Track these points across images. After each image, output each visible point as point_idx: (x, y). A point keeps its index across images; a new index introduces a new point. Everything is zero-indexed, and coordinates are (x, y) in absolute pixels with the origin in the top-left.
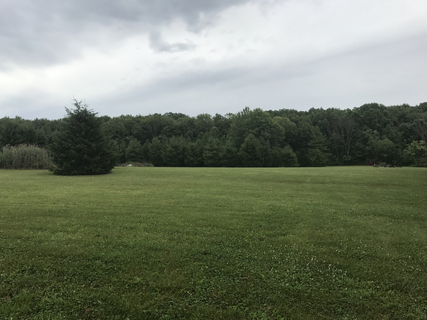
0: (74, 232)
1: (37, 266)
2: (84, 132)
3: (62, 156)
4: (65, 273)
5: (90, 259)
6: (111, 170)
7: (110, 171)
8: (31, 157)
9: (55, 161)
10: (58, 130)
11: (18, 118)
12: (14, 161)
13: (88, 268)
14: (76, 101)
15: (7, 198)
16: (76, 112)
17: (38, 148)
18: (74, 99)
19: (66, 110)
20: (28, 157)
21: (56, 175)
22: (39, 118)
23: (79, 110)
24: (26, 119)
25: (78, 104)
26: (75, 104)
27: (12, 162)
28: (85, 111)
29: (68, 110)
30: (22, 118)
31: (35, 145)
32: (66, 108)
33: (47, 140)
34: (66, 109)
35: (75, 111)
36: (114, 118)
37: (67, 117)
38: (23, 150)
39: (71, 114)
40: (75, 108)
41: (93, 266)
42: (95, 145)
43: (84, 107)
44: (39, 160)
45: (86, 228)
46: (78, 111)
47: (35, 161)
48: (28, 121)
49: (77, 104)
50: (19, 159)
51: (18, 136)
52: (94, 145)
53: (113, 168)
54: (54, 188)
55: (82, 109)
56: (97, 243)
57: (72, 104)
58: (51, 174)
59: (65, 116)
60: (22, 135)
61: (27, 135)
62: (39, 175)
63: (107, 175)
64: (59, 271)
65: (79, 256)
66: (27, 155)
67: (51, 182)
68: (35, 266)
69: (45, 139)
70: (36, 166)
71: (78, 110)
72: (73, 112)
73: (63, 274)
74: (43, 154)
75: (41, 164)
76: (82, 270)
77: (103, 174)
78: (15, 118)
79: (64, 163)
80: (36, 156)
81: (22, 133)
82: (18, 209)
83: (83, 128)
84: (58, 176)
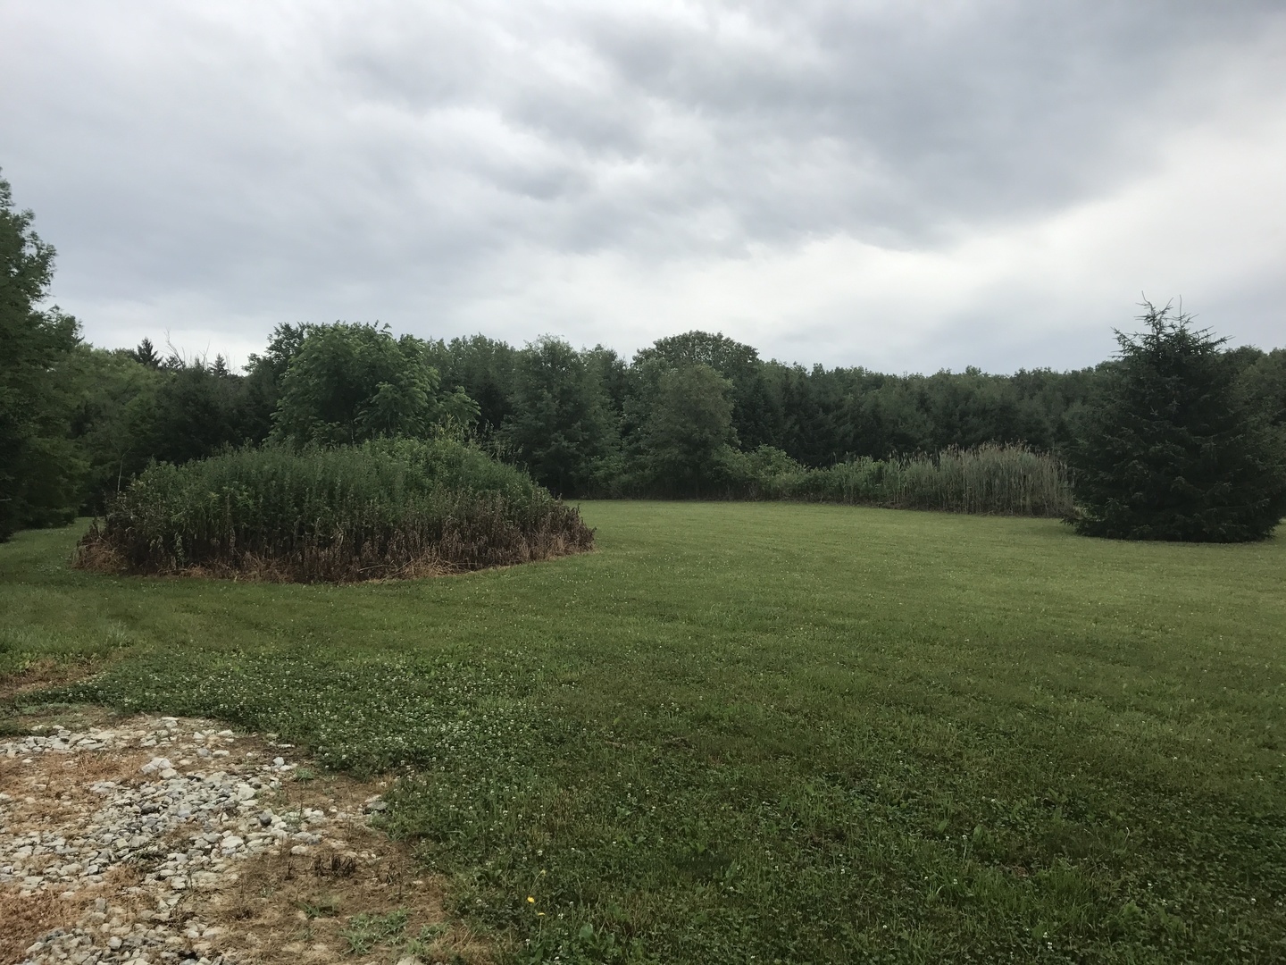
0: (1183, 719)
1: (1086, 800)
2: (1175, 402)
3: (1102, 478)
4: (1176, 842)
5: (1254, 818)
6: (1273, 530)
7: (1268, 532)
8: (1013, 480)
9: (1082, 493)
10: (1084, 402)
11: (972, 372)
12: (968, 492)
13: (1255, 848)
14: (1152, 309)
15: (964, 591)
16: (1150, 344)
17: (1032, 456)
18: (1143, 302)
19: (1119, 339)
20: (1002, 481)
21: (1086, 535)
22: (1029, 369)
23: (1160, 335)
24: (992, 373)
25: (1158, 317)
26: (1148, 317)
27: (961, 492)
28: (1181, 337)
29: (1125, 337)
30: (983, 372)
31: (1023, 447)
32: (1117, 332)
33: (1052, 430)
34: (1118, 335)
35: (1147, 338)
36: (1275, 353)
37: (1121, 359)
38: (991, 460)
39: (1133, 348)
40: (1149, 330)
41: (1270, 844)
42: (1213, 444)
43: (1177, 323)
44: (1033, 490)
45: (1223, 714)
46: (1158, 339)
47: (1023, 490)
48: (997, 379)
49: (1153, 318)
50: (981, 485)
51: (974, 421)
52: (1209, 444)
53: (1278, 523)
54: (1084, 575)
55: (1169, 331)
56: (1272, 768)
57: (1139, 318)
58: (1069, 533)
59: (1113, 357)
60: (984, 419)
61: (996, 419)
62: (1036, 532)
63: (1256, 545)
64: (1155, 832)
65: (1215, 800)
66: (1000, 474)
67: (1074, 557)
68: (1080, 798)
69: (1045, 430)
70: (1024, 506)
71: (1158, 333)
72: (1139, 343)
73: (1172, 844)
74: (1045, 471)
75: (1039, 501)
76: (1234, 848)
77: (1241, 542)
78: (965, 372)
79: (1110, 500)
80: (1025, 477)
81: (983, 412)
82: (1000, 624)
83: (1173, 392)
84: (1090, 541)
